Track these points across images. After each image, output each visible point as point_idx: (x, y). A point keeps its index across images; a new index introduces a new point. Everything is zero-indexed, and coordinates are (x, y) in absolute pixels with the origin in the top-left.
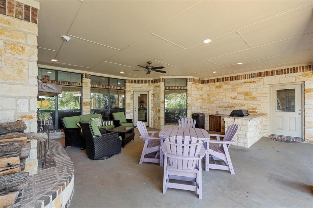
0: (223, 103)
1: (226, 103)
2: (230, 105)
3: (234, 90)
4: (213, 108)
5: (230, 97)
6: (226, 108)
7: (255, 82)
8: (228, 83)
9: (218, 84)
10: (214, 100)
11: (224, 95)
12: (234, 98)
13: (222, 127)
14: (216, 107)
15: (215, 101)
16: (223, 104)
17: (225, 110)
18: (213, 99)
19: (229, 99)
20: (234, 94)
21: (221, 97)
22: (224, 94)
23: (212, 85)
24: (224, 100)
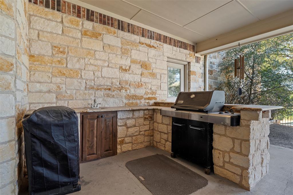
0: (104, 78)
1: (109, 78)
2: (118, 84)
3: (125, 52)
4: (74, 91)
5: (118, 66)
6: (110, 92)
7: (155, 48)
8: (115, 33)
9: (89, 25)
10: (77, 66)
11: (103, 58)
12: (126, 70)
13: (118, 140)
14: (83, 88)
15: (81, 70)
16: (101, 82)
17: (108, 96)
18: (73, 64)
19: (116, 70)
20: (126, 62)
21: (99, 63)
22: (103, 56)
23: (71, 22)
24: (106, 72)
